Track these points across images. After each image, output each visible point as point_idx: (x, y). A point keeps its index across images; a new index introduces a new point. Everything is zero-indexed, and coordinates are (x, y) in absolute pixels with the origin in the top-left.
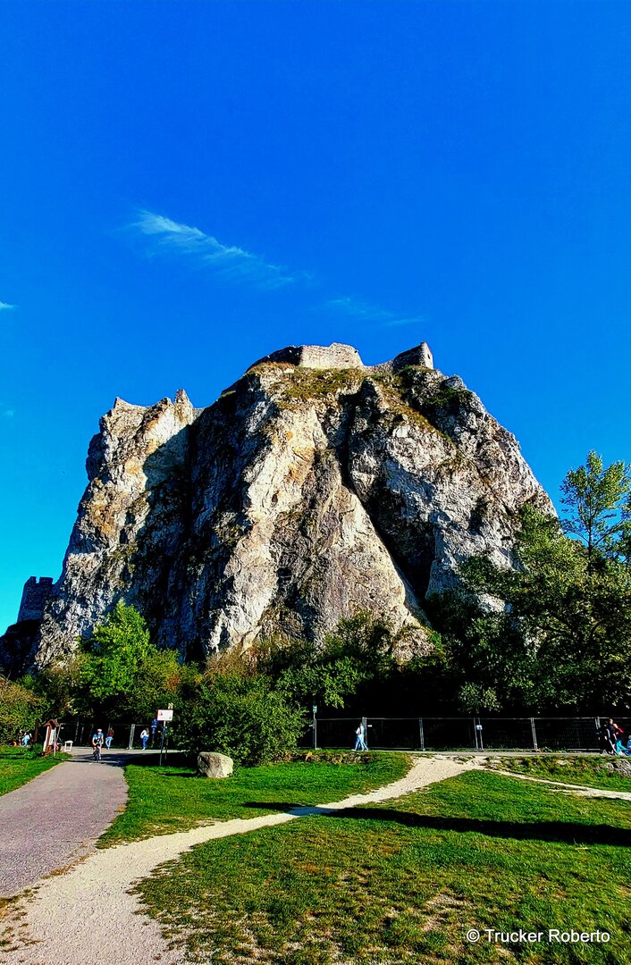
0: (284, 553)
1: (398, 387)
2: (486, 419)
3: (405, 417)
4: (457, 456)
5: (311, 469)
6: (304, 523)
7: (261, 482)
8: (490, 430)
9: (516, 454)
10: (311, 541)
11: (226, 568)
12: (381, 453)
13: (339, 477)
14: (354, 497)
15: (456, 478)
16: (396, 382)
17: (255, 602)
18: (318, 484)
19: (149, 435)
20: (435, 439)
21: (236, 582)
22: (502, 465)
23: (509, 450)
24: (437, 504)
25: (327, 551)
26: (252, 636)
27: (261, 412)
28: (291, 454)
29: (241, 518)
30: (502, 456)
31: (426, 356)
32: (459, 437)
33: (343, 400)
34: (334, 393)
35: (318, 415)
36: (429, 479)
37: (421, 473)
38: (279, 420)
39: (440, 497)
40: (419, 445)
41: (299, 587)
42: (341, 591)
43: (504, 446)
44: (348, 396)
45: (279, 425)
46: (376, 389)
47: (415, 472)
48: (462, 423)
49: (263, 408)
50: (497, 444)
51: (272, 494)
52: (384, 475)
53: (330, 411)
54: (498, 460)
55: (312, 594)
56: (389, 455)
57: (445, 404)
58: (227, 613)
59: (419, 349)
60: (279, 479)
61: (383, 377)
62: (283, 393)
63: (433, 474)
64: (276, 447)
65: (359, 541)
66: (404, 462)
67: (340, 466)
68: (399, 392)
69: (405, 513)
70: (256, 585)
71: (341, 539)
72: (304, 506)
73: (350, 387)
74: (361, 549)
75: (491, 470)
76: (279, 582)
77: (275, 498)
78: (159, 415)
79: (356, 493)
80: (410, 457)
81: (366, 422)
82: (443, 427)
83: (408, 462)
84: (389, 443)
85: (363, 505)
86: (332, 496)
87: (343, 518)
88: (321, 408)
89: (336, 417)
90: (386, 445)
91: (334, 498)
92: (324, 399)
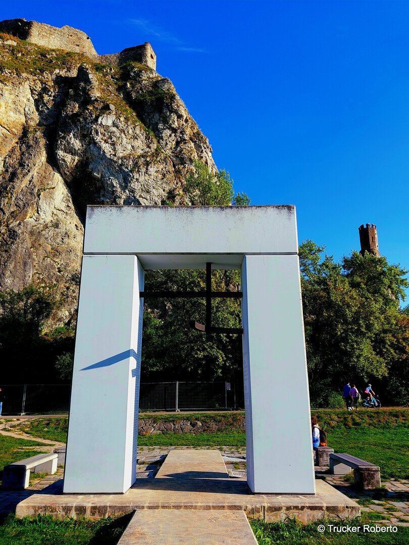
1: (117, 79)
2: (186, 121)
3: (112, 107)
4: (156, 150)
5: (17, 143)
8: (188, 131)
9: (208, 156)
10: (4, 213)
12: (87, 137)
13: (44, 154)
14: (57, 176)
15: (152, 170)
16: (116, 73)
18: (22, 159)
20: (138, 132)
22: (194, 164)
23: (202, 152)
24: (133, 191)
25: (20, 224)
30: (195, 156)
31: (149, 55)
32: (162, 133)
33: (59, 80)
34: (51, 73)
35: (31, 91)
36: (127, 168)
37: (120, 161)
39: (135, 185)
40: (123, 136)
42: (25, 263)
43: (198, 147)
44: (66, 78)
46: (90, 76)
47: (115, 159)
48: (165, 121)
50: (192, 144)
52: (87, 158)
53: (45, 90)
54: (190, 159)
56: (94, 140)
57: (152, 101)
59: (142, 48)
61: (104, 67)
63: (131, 163)
65: (56, 217)
66: (106, 148)
67: (46, 144)
68: (116, 84)
69: (104, 196)
71: (36, 214)
72: (4, 178)
73: (69, 70)
74: (56, 225)
75: (185, 167)
79: (59, 172)
80: (113, 144)
81: (77, 105)
82: (150, 122)
83: (110, 149)
84: (95, 128)
85: (68, 184)
86: (34, 172)
87: (42, 193)
88: (35, 84)
89: (50, 96)
90: (92, 130)
91: (36, 174)
92: (41, 77)
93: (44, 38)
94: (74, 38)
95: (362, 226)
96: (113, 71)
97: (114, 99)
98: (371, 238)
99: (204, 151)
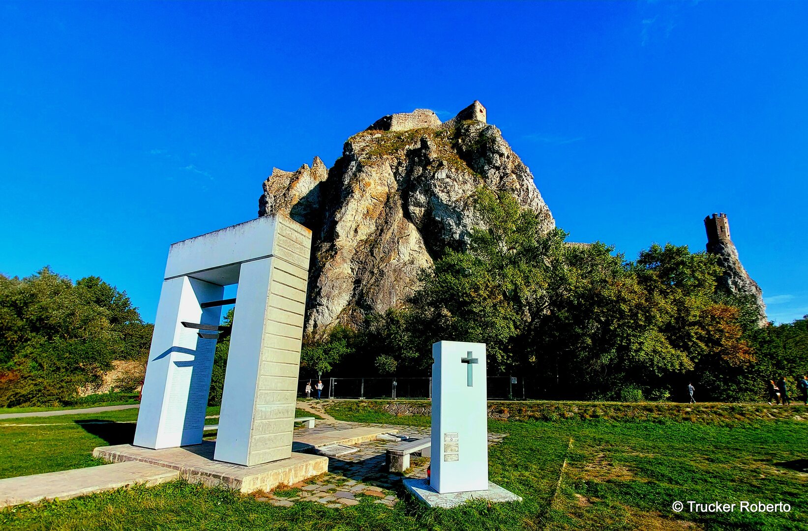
0: (359, 269)
1: (451, 139)
3: (445, 163)
4: (483, 188)
5: (383, 208)
6: (373, 248)
7: (346, 220)
8: (510, 166)
9: (530, 183)
10: (376, 259)
11: (318, 281)
12: (428, 192)
13: (401, 211)
14: (411, 225)
16: (451, 134)
17: (336, 302)
18: (386, 217)
19: (292, 192)
20: (467, 177)
21: (323, 290)
22: (516, 192)
23: (523, 180)
24: (465, 226)
25: (386, 265)
26: (332, 326)
27: (352, 169)
28: (369, 198)
29: (333, 246)
30: (517, 185)
31: (478, 111)
32: (487, 173)
33: (409, 153)
34: (403, 150)
35: (391, 167)
36: (459, 208)
37: (454, 204)
38: (362, 174)
39: (466, 221)
40: (455, 182)
41: (364, 291)
42: (390, 293)
43: (519, 177)
44: (414, 150)
45: (361, 178)
46: (430, 143)
47: (450, 204)
48: (490, 162)
49: (353, 166)
50: (514, 176)
51: (354, 227)
52: (431, 207)
53: (400, 164)
54: (513, 189)
55: (370, 296)
56: (434, 192)
57: (478, 149)
58: (318, 312)
59: (472, 107)
60: (359, 218)
61: (441, 133)
62: (367, 154)
63: (462, 204)
64: (357, 194)
65: (412, 257)
66: (443, 196)
67: (402, 204)
68: (451, 143)
69: (444, 234)
70: (337, 292)
71: (398, 256)
72: (376, 235)
73: (415, 143)
74: (412, 262)
76: (354, 289)
77: (356, 231)
78: (299, 177)
79: (412, 222)
80: (448, 192)
81: (421, 168)
82: (477, 166)
83: (446, 197)
84: (433, 183)
85: (420, 230)
86: (395, 226)
87: (400, 241)
88: (393, 161)
89: (404, 167)
90: (431, 185)
91: (396, 227)
92: (396, 154)
93: (401, 124)
94: (423, 117)
95: (708, 217)
96: (449, 133)
97: (448, 155)
99: (525, 179)
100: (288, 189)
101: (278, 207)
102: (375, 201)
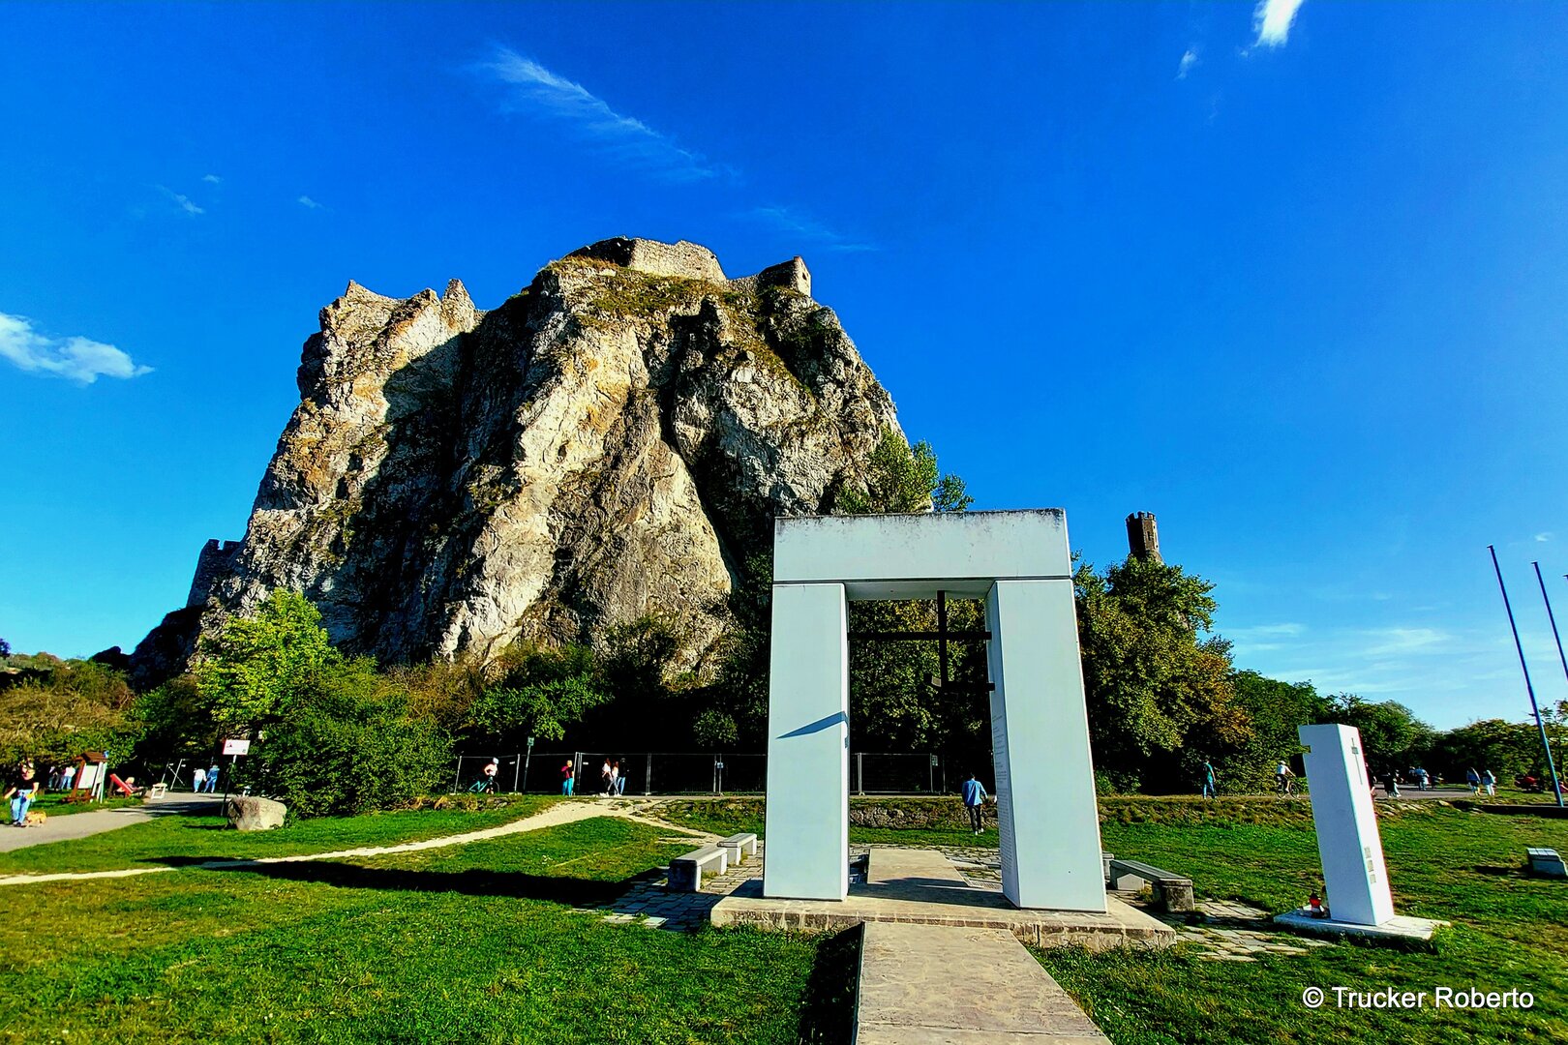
0: (567, 528)
1: (754, 313)
2: (858, 369)
3: (751, 355)
4: (815, 414)
5: (621, 414)
6: (599, 489)
7: (542, 426)
8: (861, 384)
9: (891, 419)
10: (606, 513)
11: (476, 543)
12: (716, 401)
13: (658, 428)
14: (676, 457)
15: (809, 443)
16: (754, 305)
17: (514, 593)
18: (628, 436)
19: (396, 342)
20: (788, 388)
21: (486, 564)
22: (871, 431)
23: (882, 413)
24: (781, 475)
25: (627, 528)
26: (506, 641)
27: (556, 326)
28: (592, 390)
29: (509, 475)
30: (872, 419)
31: (800, 275)
32: (822, 389)
33: (676, 322)
34: (665, 312)
35: (638, 340)
36: (773, 441)
37: (764, 432)
38: (580, 341)
39: (786, 466)
40: (766, 394)
41: (580, 575)
42: (636, 583)
43: (876, 406)
44: (685, 318)
45: (578, 349)
46: (719, 313)
47: (756, 431)
48: (827, 371)
49: (559, 321)
50: (868, 403)
51: (558, 443)
52: (718, 431)
53: (656, 337)
54: (865, 424)
55: (595, 586)
56: (726, 404)
57: (807, 343)
58: (471, 607)
59: (790, 266)
60: (570, 425)
61: (737, 297)
62: (590, 304)
63: (779, 434)
64: (569, 378)
65: (675, 517)
66: (744, 415)
67: (660, 414)
68: (754, 321)
69: (741, 483)
70: (518, 570)
71: (649, 513)
72: (604, 465)
73: (688, 305)
74: (677, 528)
75: (857, 436)
76: (556, 568)
77: (562, 451)
78: (416, 315)
79: (679, 452)
80: (753, 409)
81: (702, 356)
82: (804, 372)
83: (749, 417)
84: (727, 388)
85: (690, 468)
86: (645, 454)
87: (656, 484)
88: (643, 330)
89: (664, 345)
90: (723, 390)
91: (647, 457)
92: (650, 318)
93: (652, 261)
94: (694, 258)
95: (1132, 516)
96: (750, 302)
97: (753, 342)
98: (1146, 534)
99: (885, 412)
100: (386, 333)
101: (359, 367)
102: (603, 398)
